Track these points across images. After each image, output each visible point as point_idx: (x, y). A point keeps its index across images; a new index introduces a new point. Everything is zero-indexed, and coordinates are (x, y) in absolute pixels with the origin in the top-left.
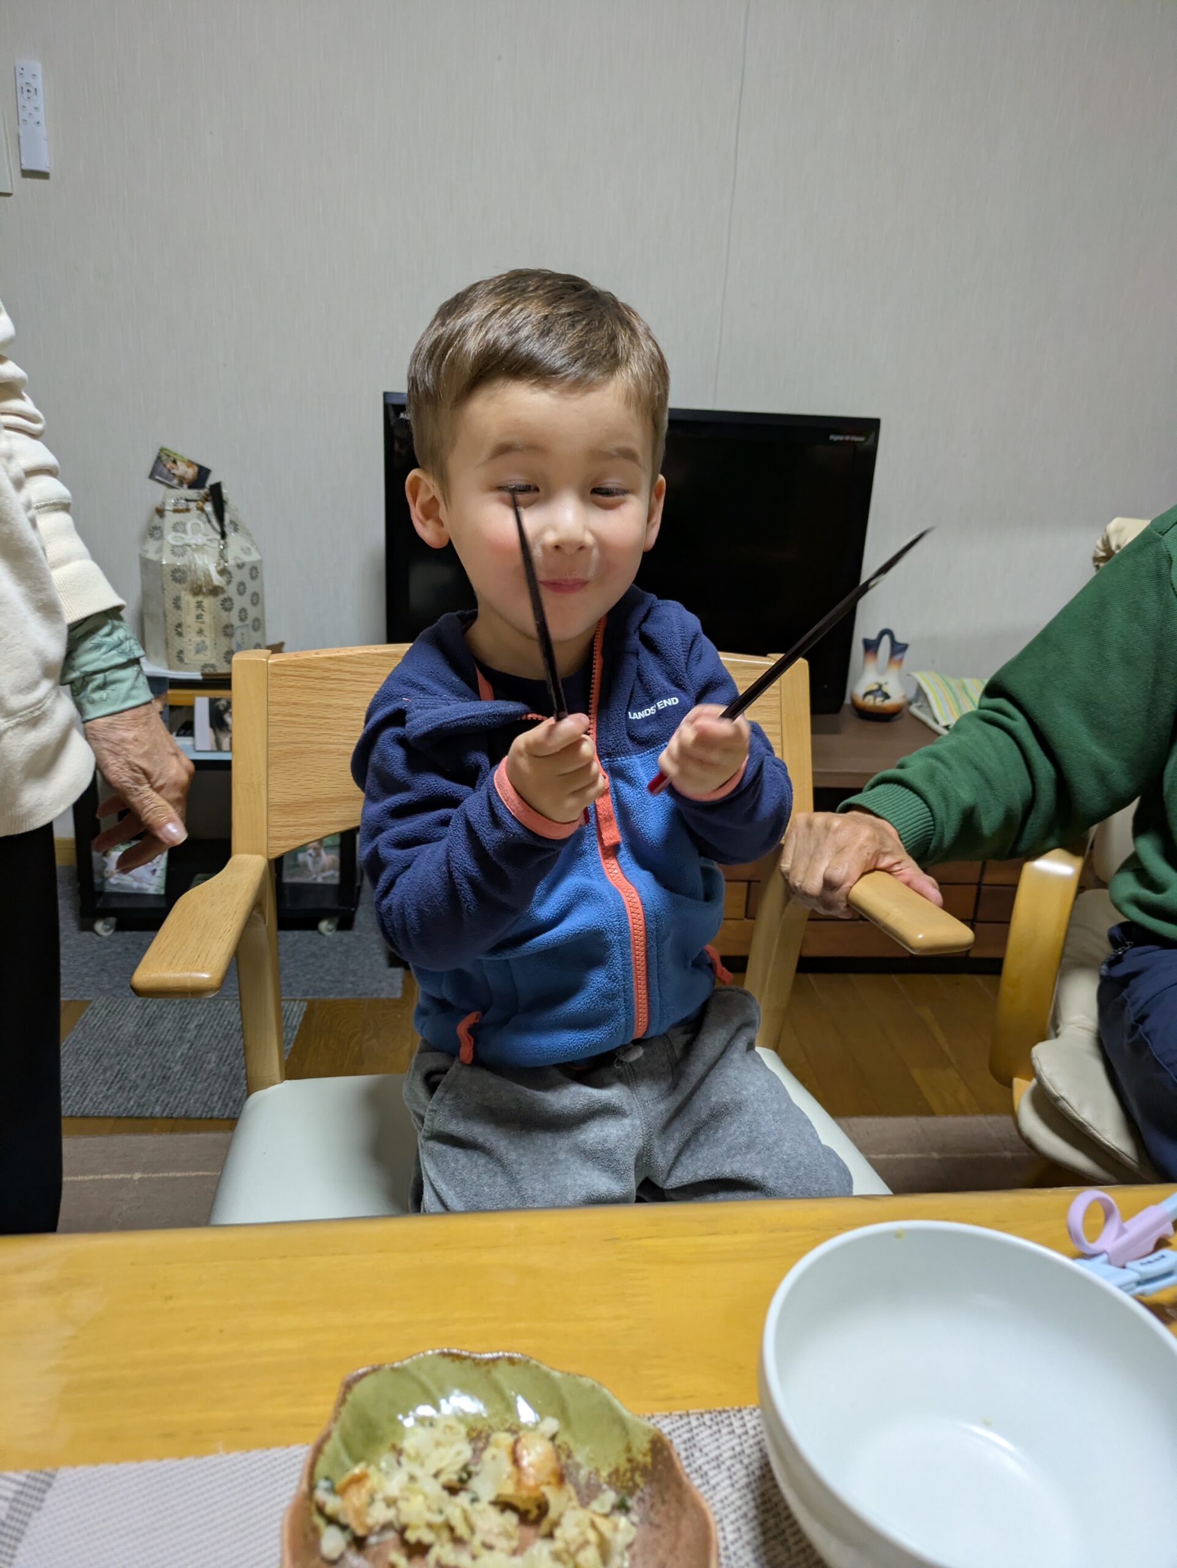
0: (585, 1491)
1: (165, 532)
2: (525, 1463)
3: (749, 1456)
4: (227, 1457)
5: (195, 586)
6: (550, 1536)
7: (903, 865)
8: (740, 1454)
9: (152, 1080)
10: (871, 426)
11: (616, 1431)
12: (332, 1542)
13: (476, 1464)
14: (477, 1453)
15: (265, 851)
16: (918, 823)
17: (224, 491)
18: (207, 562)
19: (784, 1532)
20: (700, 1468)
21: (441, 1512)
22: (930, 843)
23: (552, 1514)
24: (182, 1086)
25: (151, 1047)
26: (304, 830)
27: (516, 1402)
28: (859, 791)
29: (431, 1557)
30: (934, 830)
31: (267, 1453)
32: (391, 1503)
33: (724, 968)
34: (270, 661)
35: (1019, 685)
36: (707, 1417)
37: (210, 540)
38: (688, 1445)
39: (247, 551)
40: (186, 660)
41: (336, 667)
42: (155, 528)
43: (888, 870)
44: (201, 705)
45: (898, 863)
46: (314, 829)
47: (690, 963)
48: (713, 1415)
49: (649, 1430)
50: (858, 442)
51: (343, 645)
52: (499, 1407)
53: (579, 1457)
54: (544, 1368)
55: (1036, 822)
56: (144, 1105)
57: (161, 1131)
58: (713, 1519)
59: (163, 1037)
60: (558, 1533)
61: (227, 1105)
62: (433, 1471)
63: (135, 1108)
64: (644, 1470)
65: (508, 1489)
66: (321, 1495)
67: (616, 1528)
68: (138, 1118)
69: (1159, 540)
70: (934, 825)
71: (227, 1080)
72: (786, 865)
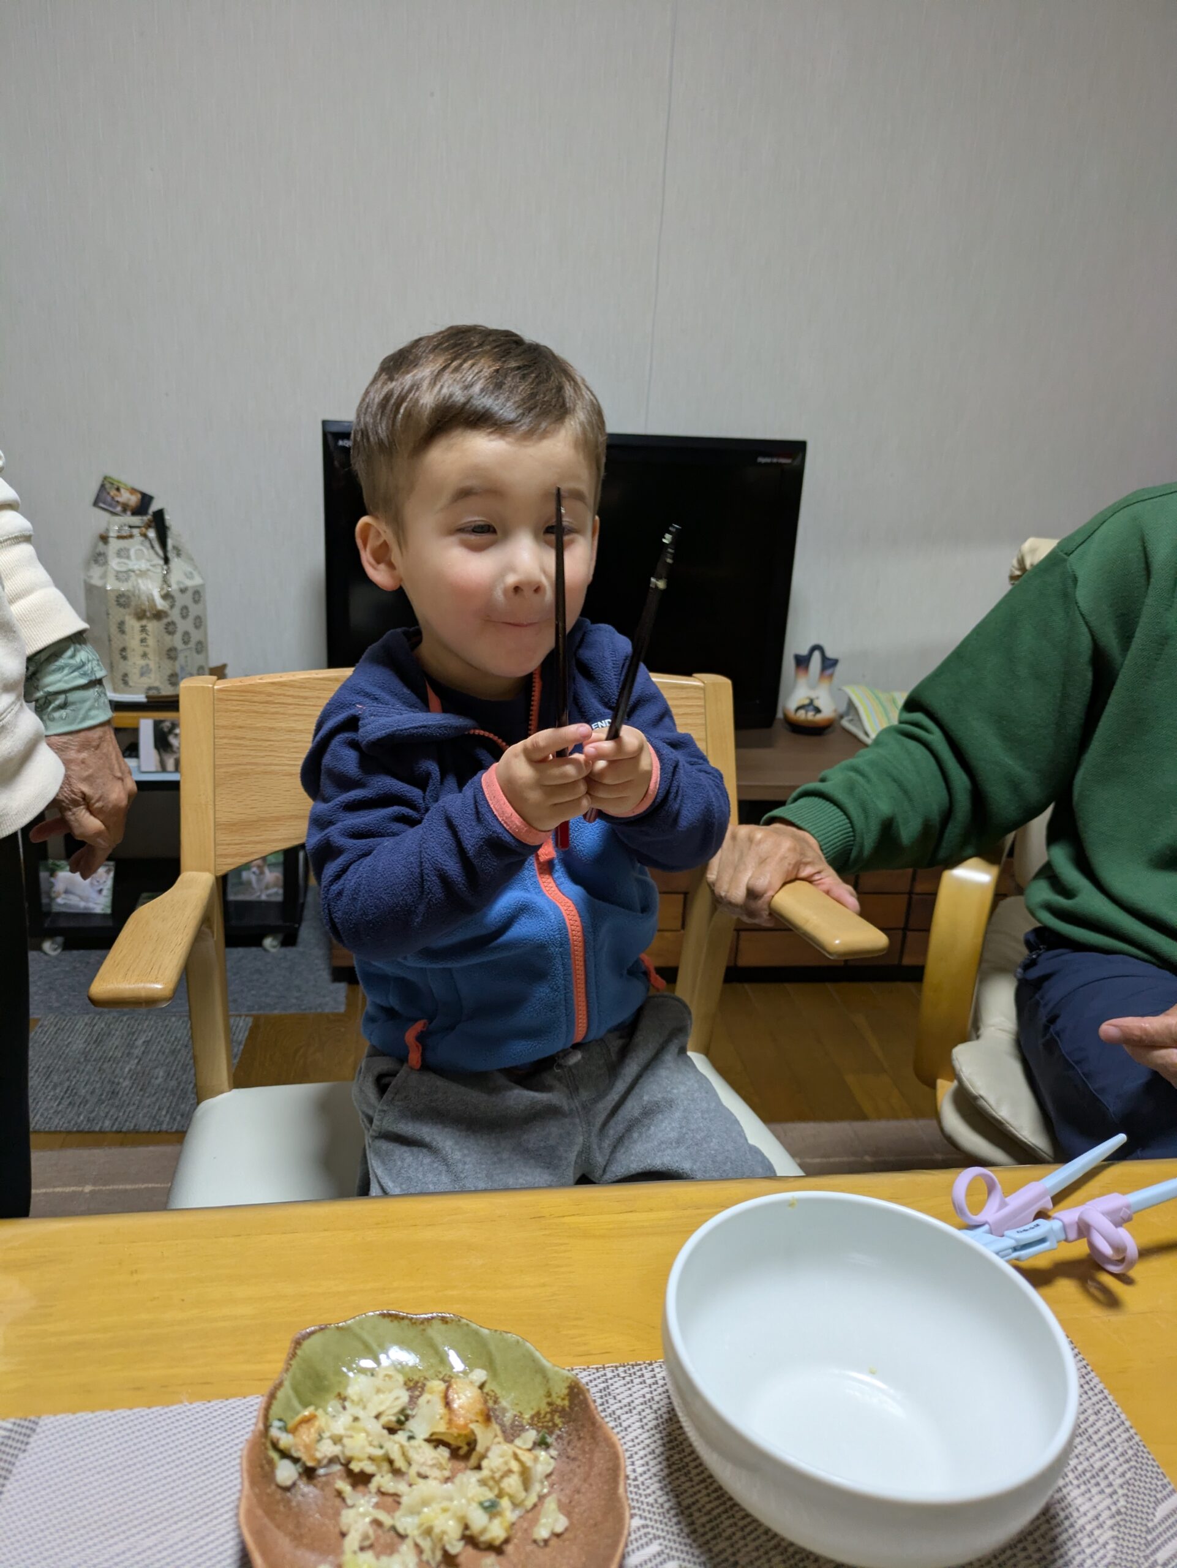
0: (509, 1431)
1: (110, 558)
2: (455, 1406)
3: (658, 1402)
4: (190, 1407)
5: (139, 610)
6: (479, 1467)
7: (823, 875)
8: (649, 1401)
9: (102, 1095)
10: (797, 449)
11: (539, 1379)
12: (286, 1472)
13: (412, 1409)
14: (413, 1400)
15: (212, 868)
16: (839, 834)
17: (167, 517)
18: (150, 586)
19: (687, 1465)
20: (614, 1412)
21: (381, 1447)
22: (850, 853)
23: (480, 1448)
24: (131, 1100)
25: (100, 1064)
26: (249, 848)
27: (448, 1355)
28: (781, 803)
29: (373, 1485)
30: (854, 840)
31: (227, 1402)
32: (337, 1440)
33: (658, 976)
34: (216, 687)
35: (936, 701)
36: (621, 1369)
37: (153, 566)
38: (604, 1393)
39: (190, 576)
40: (131, 684)
41: (279, 692)
42: (100, 554)
43: (809, 880)
44: (146, 727)
45: (819, 873)
46: (259, 847)
47: (625, 972)
48: (626, 1368)
49: (567, 1378)
50: (785, 464)
51: (284, 670)
52: (434, 1361)
53: (504, 1403)
54: (474, 1326)
55: (954, 831)
56: (93, 1120)
57: (111, 1145)
58: (624, 1456)
59: (111, 1053)
60: (485, 1463)
61: (175, 1119)
62: (374, 1413)
63: (85, 1123)
64: (562, 1412)
65: (441, 1428)
66: (275, 1432)
67: (536, 1459)
68: (88, 1132)
69: (1065, 560)
70: (854, 836)
71: (174, 1095)
72: (711, 876)
